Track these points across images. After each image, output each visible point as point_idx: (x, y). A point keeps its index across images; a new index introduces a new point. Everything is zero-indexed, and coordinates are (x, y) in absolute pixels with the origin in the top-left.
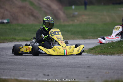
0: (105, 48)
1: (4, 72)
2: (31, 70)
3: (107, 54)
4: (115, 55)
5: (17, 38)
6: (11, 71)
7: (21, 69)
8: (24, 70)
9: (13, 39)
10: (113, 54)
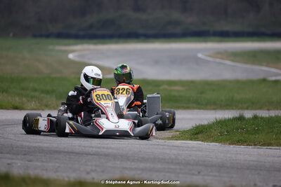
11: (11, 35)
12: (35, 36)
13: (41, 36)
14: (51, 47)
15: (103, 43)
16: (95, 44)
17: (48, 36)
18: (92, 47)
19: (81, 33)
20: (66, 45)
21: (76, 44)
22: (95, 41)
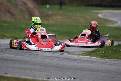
0: (106, 52)
1: (25, 71)
2: (51, 71)
3: (111, 58)
4: (120, 60)
5: (7, 35)
6: (33, 71)
7: (41, 70)
8: (44, 70)
9: (3, 35)
10: (117, 58)
11: (75, 5)
12: (86, 5)
13: (88, 5)
14: (92, 11)
15: (117, 10)
16: (114, 10)
17: (92, 6)
18: (111, 11)
19: (108, 4)
20: (100, 10)
21: (104, 10)
22: (114, 8)
